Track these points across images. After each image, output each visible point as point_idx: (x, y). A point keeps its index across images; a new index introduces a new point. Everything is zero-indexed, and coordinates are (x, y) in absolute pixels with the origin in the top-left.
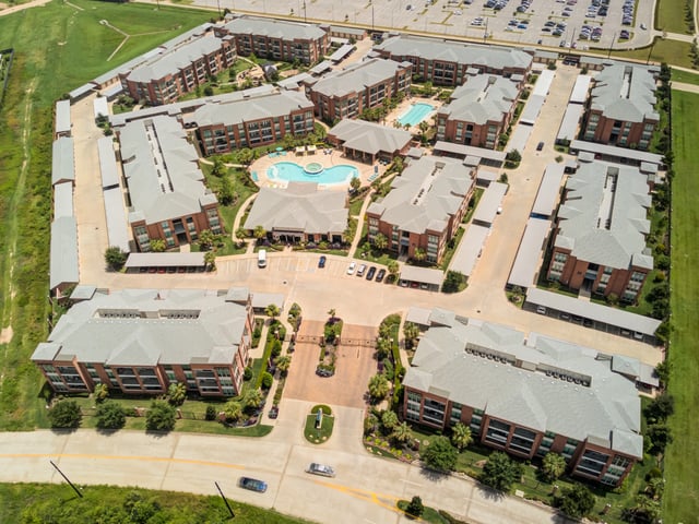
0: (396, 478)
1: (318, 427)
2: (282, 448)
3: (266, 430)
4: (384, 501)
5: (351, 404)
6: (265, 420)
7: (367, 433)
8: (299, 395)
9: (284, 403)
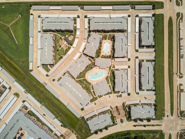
0: (132, 123)
1: (122, 121)
2: (119, 125)
3: (117, 124)
4: (132, 126)
5: (124, 117)
6: (116, 123)
7: (127, 120)
8: (118, 118)
9: (117, 120)
